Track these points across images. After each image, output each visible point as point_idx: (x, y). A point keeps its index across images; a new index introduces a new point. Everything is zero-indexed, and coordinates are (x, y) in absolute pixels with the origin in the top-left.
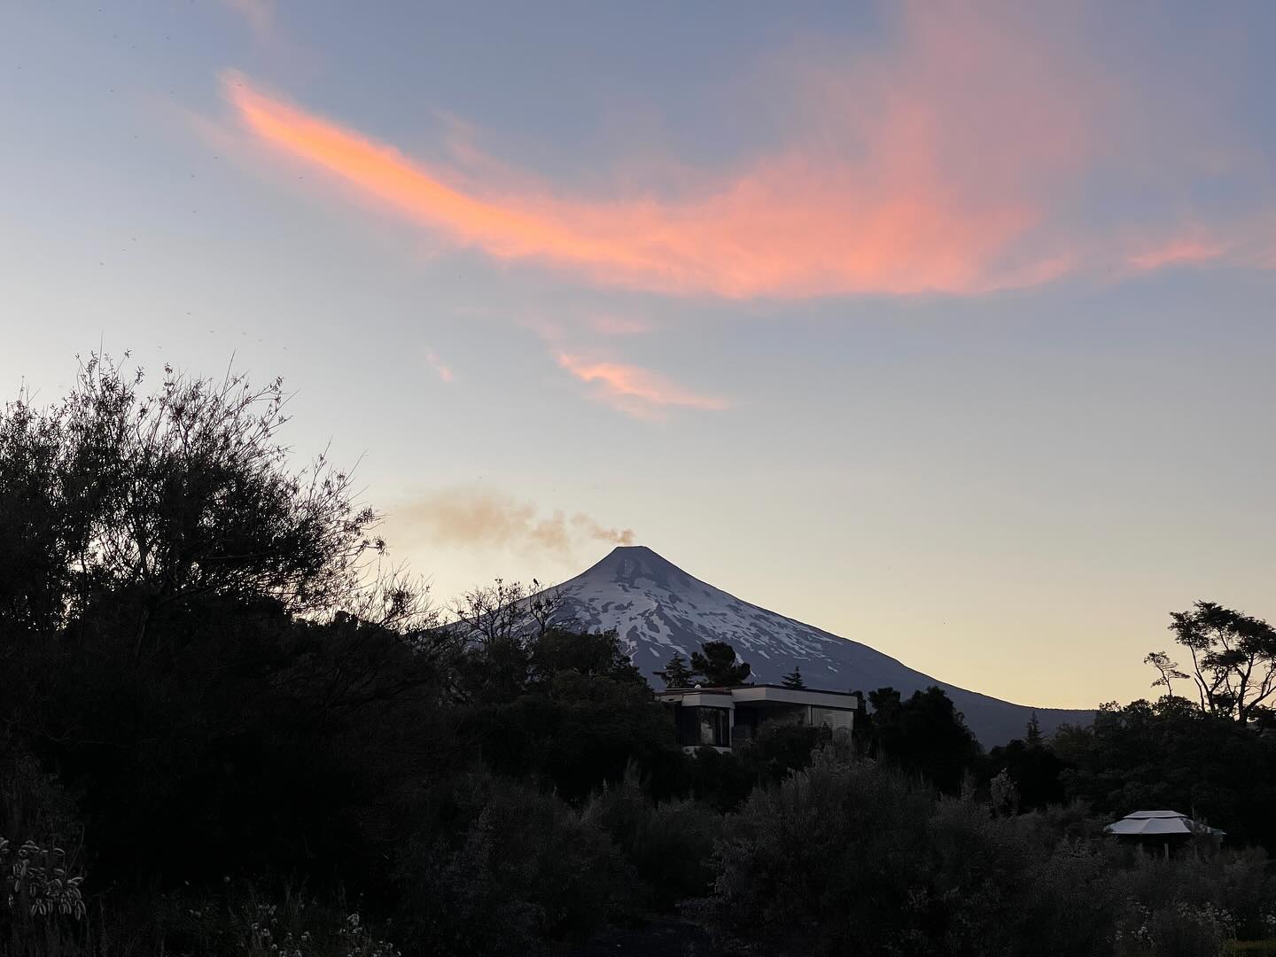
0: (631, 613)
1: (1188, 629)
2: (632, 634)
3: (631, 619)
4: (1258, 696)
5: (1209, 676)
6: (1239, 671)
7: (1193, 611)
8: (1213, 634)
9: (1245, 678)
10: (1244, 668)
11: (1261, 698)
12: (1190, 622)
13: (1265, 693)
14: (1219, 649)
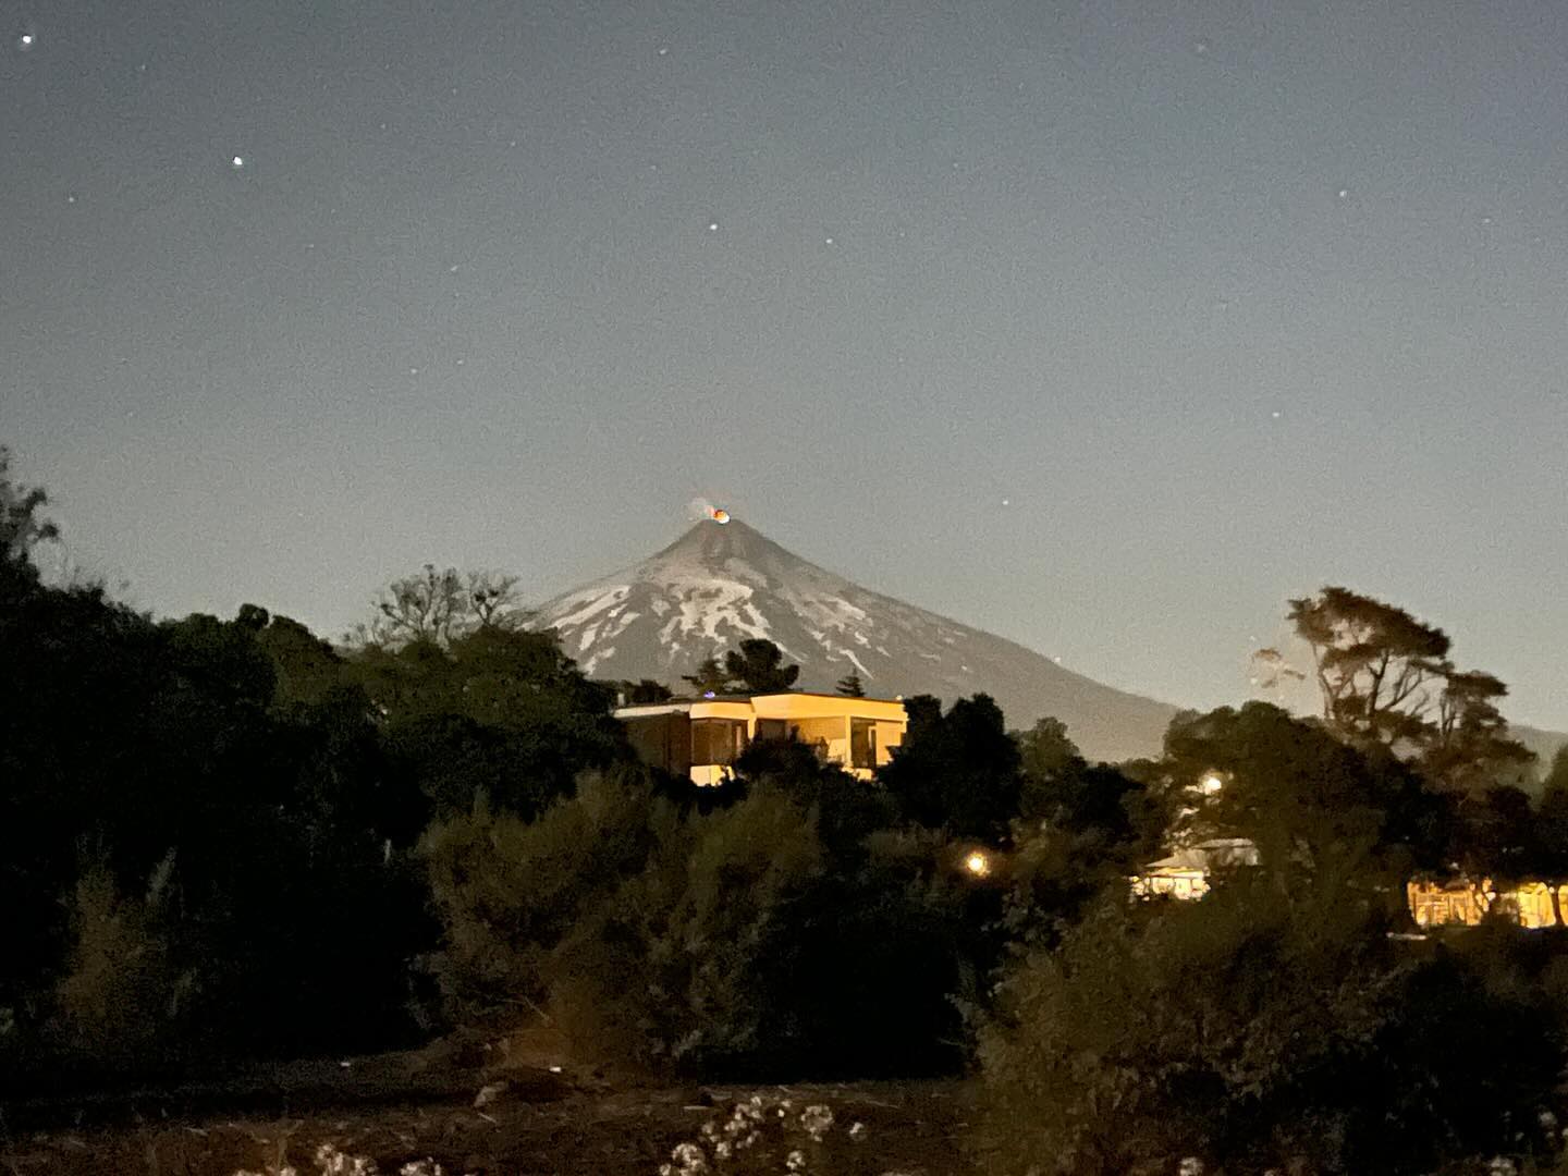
0: (721, 601)
1: (1309, 620)
2: (722, 626)
3: (720, 609)
4: (1391, 700)
5: (1332, 676)
6: (1371, 669)
7: (1317, 598)
8: (1340, 626)
9: (1378, 677)
10: (1376, 665)
11: (1394, 703)
12: (1313, 612)
13: (1400, 695)
14: (1344, 644)
